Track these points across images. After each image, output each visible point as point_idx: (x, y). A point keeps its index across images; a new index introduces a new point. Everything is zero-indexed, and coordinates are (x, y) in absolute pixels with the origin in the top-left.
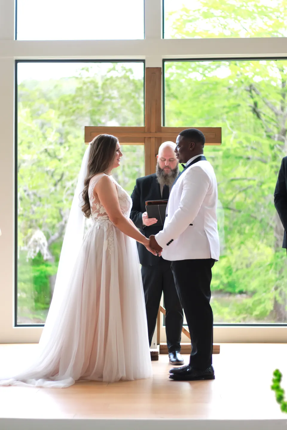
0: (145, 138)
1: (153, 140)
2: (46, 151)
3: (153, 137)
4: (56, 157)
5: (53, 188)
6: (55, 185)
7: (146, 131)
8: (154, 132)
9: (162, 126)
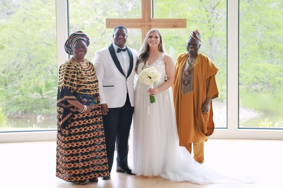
0: (141, 25)
1: (146, 27)
2: (97, 19)
3: (146, 25)
4: (101, 22)
5: (101, 37)
6: (102, 36)
7: (142, 21)
8: (147, 21)
9: (152, 18)
